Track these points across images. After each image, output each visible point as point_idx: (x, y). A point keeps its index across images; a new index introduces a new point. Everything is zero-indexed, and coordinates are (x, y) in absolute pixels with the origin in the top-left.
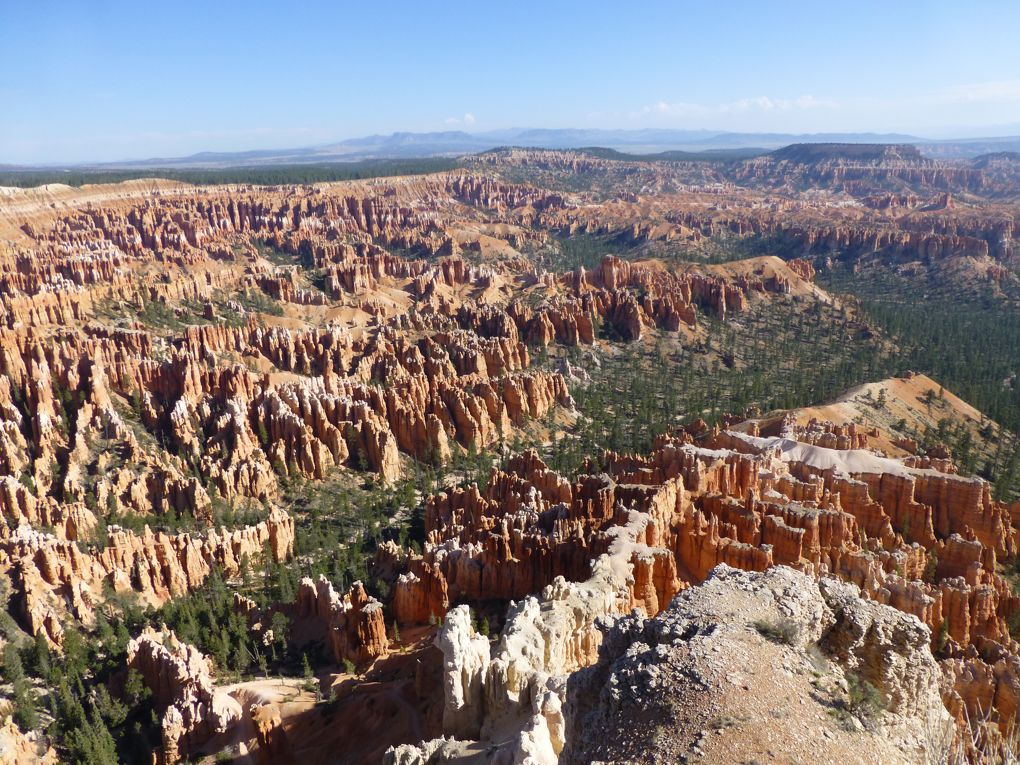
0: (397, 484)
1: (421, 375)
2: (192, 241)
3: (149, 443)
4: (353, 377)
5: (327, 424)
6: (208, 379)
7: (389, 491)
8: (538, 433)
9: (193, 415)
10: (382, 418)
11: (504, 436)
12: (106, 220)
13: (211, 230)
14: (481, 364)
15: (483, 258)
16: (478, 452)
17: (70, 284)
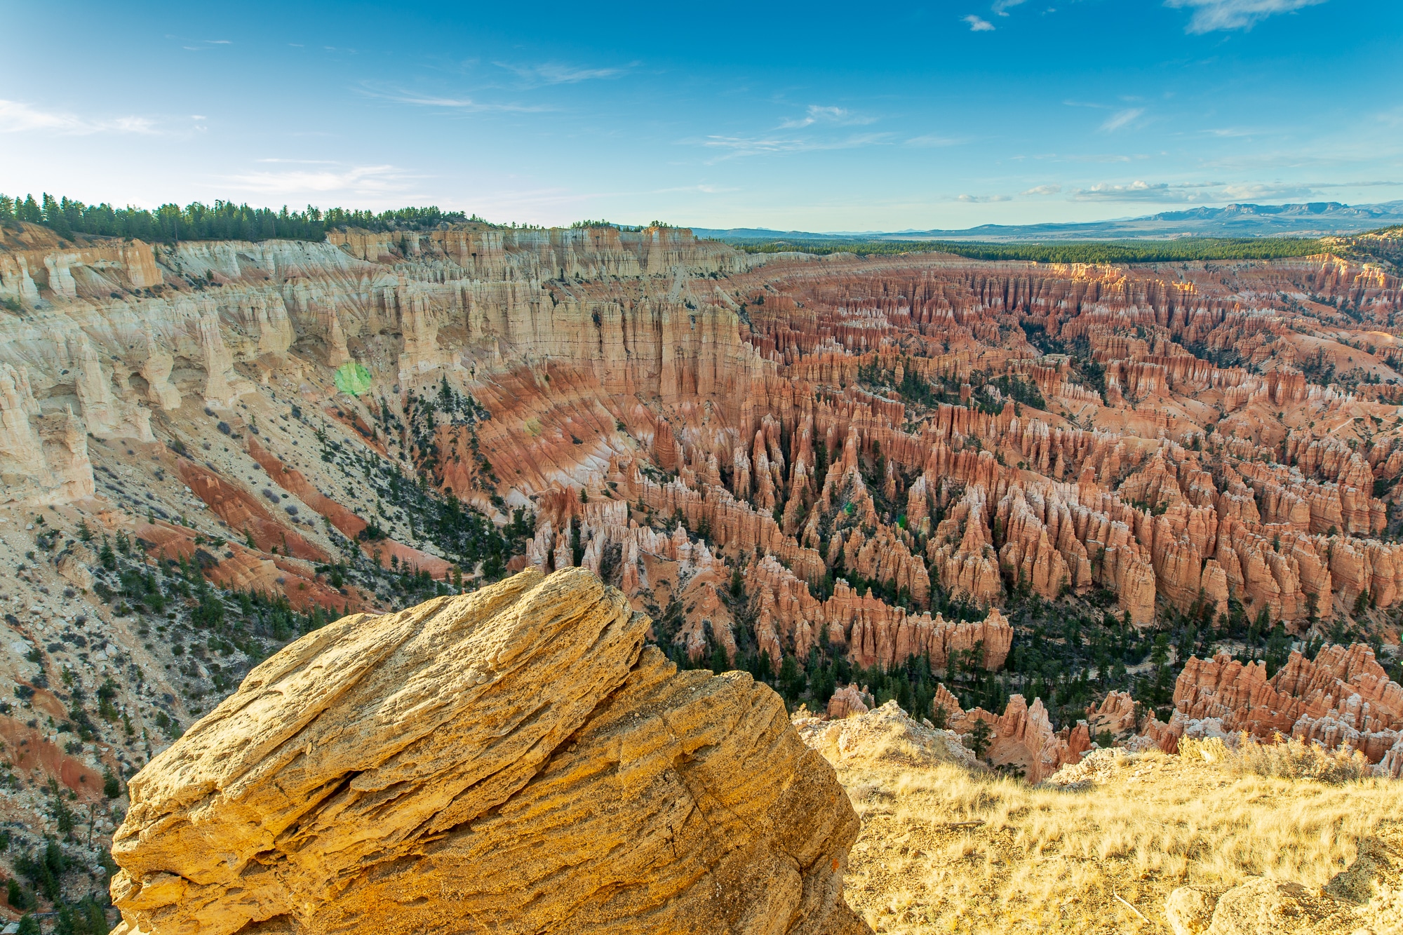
0: (1144, 630)
1: (1207, 509)
2: (959, 319)
3: (884, 511)
4: (1115, 493)
5: (1072, 538)
6: (952, 461)
7: (1134, 636)
8: (1379, 627)
9: (929, 494)
10: (1143, 548)
11: (1317, 615)
12: (881, 290)
13: (980, 308)
14: (1301, 515)
15: (1336, 376)
16: (1271, 625)
17: (838, 349)
